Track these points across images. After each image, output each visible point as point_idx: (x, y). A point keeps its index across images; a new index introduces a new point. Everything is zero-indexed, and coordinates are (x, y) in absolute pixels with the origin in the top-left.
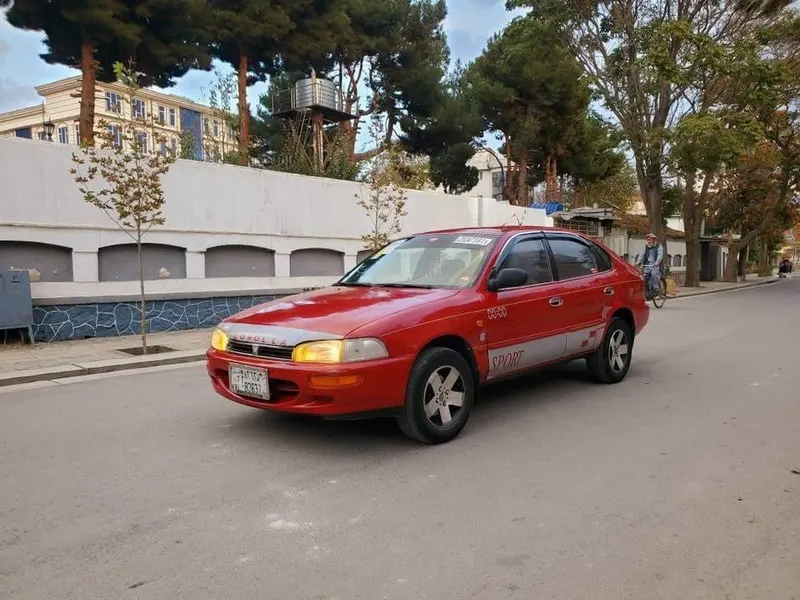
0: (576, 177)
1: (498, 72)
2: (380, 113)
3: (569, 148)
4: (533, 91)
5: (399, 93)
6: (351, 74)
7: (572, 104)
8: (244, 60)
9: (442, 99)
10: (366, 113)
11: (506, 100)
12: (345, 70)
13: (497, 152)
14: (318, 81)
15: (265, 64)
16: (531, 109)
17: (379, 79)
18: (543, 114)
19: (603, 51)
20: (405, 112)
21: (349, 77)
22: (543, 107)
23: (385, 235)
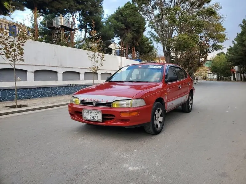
0: (140, 52)
1: (119, 19)
2: (82, 29)
3: (139, 44)
4: (130, 25)
5: (88, 23)
6: (73, 16)
7: (141, 30)
8: (36, 8)
9: (102, 26)
10: (77, 29)
11: (122, 28)
12: (70, 15)
13: (117, 44)
14: (63, 17)
15: (43, 11)
16: (129, 31)
17: (82, 19)
18: (133, 33)
19: (154, 15)
20: (90, 29)
21: (72, 17)
22: (133, 31)
23: (98, 67)
